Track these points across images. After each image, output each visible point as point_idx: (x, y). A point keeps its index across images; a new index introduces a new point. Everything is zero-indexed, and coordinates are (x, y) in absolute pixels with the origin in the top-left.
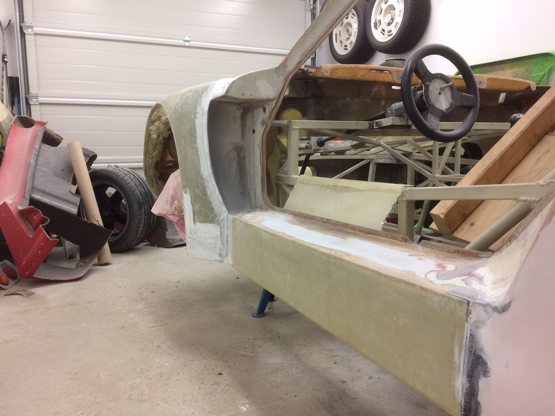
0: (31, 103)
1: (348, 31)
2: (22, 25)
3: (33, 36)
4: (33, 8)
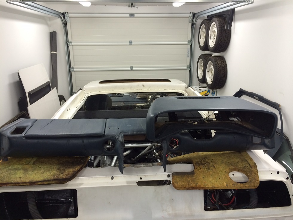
0: (71, 71)
2: (68, 43)
3: (72, 46)
4: (71, 35)
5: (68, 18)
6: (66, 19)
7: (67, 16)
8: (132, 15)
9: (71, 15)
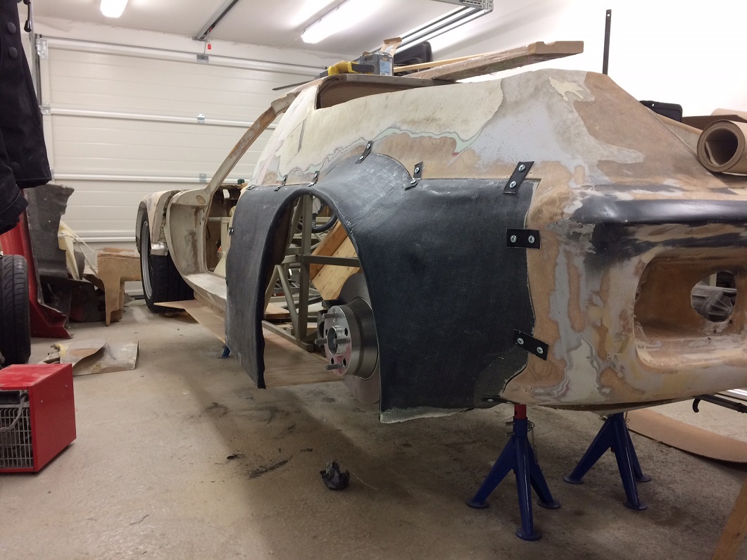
3: (50, 117)
4: (51, 90)
5: (45, 48)
6: (38, 49)
7: (41, 44)
8: (202, 57)
9: (51, 41)
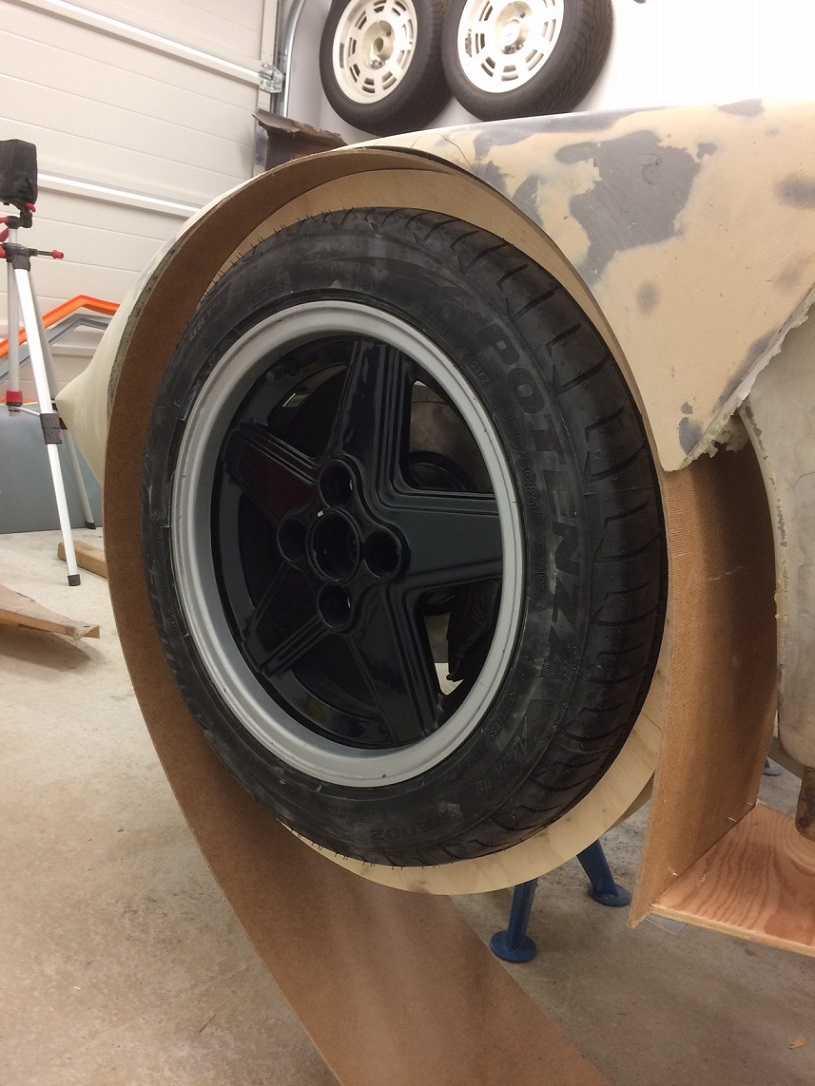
1: (379, 44)
